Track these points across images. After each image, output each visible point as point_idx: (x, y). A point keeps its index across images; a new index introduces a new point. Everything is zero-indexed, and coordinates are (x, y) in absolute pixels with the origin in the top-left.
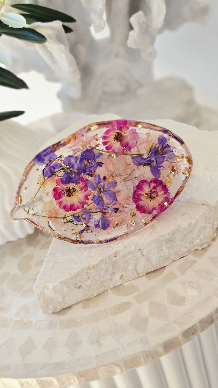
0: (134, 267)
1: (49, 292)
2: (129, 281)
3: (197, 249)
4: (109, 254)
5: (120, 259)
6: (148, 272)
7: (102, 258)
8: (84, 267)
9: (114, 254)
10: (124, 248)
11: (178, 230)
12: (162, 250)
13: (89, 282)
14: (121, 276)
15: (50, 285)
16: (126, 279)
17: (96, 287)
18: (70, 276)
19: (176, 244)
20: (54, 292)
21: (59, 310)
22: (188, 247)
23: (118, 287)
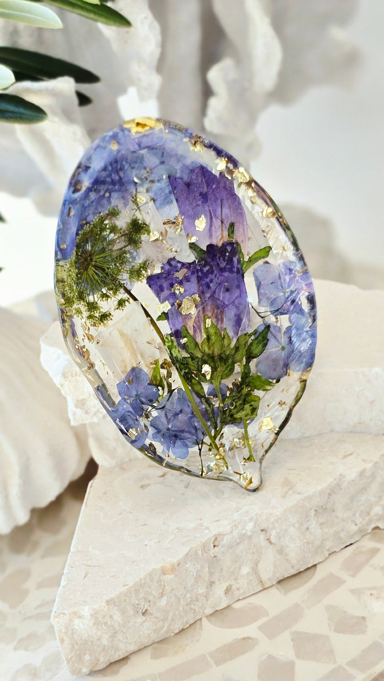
0: (253, 568)
1: (84, 625)
2: (243, 599)
3: (377, 528)
4: (204, 541)
5: (224, 553)
6: (281, 579)
7: (187, 550)
8: (153, 569)
9: (212, 541)
10: (232, 527)
11: (339, 486)
12: (308, 528)
13: (163, 602)
14: (227, 588)
15: (87, 608)
16: (237, 593)
17: (177, 612)
18: (126, 587)
19: (337, 517)
20: (94, 624)
21: (103, 666)
22: (361, 523)
23: (222, 613)
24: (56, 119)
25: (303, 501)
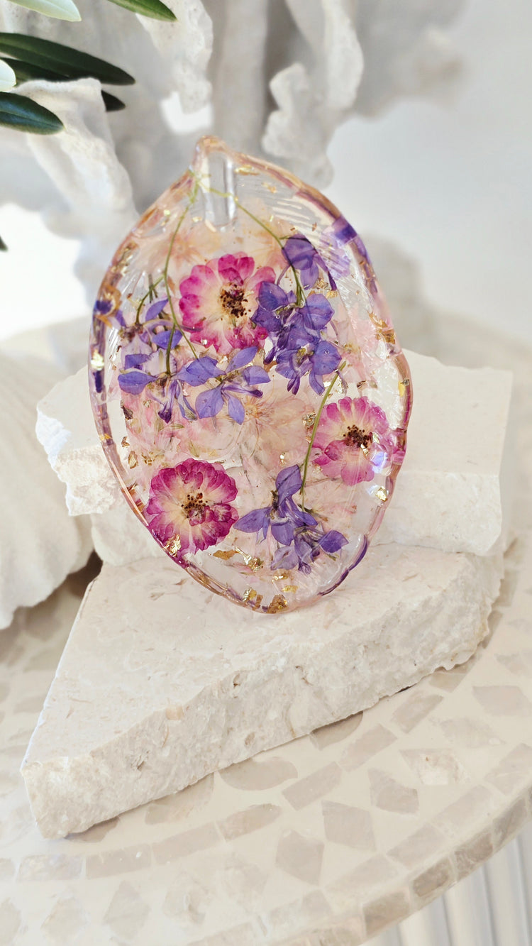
0: (282, 713)
1: (62, 779)
2: (268, 751)
3: (442, 668)
4: (222, 679)
5: (246, 693)
6: (317, 727)
7: (200, 688)
8: (155, 713)
9: (232, 679)
10: (259, 662)
11: (397, 617)
12: (354, 668)
13: (166, 753)
14: (249, 736)
15: (66, 759)
16: (260, 744)
17: (182, 766)
18: (119, 735)
19: (392, 655)
20: (75, 779)
21: (84, 828)
22: (421, 663)
23: (240, 768)
24: (75, 131)
25: (351, 634)
